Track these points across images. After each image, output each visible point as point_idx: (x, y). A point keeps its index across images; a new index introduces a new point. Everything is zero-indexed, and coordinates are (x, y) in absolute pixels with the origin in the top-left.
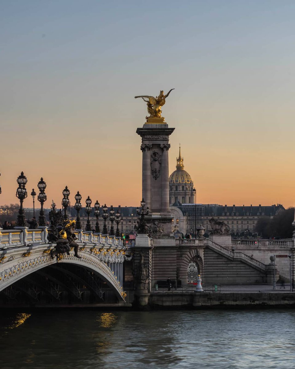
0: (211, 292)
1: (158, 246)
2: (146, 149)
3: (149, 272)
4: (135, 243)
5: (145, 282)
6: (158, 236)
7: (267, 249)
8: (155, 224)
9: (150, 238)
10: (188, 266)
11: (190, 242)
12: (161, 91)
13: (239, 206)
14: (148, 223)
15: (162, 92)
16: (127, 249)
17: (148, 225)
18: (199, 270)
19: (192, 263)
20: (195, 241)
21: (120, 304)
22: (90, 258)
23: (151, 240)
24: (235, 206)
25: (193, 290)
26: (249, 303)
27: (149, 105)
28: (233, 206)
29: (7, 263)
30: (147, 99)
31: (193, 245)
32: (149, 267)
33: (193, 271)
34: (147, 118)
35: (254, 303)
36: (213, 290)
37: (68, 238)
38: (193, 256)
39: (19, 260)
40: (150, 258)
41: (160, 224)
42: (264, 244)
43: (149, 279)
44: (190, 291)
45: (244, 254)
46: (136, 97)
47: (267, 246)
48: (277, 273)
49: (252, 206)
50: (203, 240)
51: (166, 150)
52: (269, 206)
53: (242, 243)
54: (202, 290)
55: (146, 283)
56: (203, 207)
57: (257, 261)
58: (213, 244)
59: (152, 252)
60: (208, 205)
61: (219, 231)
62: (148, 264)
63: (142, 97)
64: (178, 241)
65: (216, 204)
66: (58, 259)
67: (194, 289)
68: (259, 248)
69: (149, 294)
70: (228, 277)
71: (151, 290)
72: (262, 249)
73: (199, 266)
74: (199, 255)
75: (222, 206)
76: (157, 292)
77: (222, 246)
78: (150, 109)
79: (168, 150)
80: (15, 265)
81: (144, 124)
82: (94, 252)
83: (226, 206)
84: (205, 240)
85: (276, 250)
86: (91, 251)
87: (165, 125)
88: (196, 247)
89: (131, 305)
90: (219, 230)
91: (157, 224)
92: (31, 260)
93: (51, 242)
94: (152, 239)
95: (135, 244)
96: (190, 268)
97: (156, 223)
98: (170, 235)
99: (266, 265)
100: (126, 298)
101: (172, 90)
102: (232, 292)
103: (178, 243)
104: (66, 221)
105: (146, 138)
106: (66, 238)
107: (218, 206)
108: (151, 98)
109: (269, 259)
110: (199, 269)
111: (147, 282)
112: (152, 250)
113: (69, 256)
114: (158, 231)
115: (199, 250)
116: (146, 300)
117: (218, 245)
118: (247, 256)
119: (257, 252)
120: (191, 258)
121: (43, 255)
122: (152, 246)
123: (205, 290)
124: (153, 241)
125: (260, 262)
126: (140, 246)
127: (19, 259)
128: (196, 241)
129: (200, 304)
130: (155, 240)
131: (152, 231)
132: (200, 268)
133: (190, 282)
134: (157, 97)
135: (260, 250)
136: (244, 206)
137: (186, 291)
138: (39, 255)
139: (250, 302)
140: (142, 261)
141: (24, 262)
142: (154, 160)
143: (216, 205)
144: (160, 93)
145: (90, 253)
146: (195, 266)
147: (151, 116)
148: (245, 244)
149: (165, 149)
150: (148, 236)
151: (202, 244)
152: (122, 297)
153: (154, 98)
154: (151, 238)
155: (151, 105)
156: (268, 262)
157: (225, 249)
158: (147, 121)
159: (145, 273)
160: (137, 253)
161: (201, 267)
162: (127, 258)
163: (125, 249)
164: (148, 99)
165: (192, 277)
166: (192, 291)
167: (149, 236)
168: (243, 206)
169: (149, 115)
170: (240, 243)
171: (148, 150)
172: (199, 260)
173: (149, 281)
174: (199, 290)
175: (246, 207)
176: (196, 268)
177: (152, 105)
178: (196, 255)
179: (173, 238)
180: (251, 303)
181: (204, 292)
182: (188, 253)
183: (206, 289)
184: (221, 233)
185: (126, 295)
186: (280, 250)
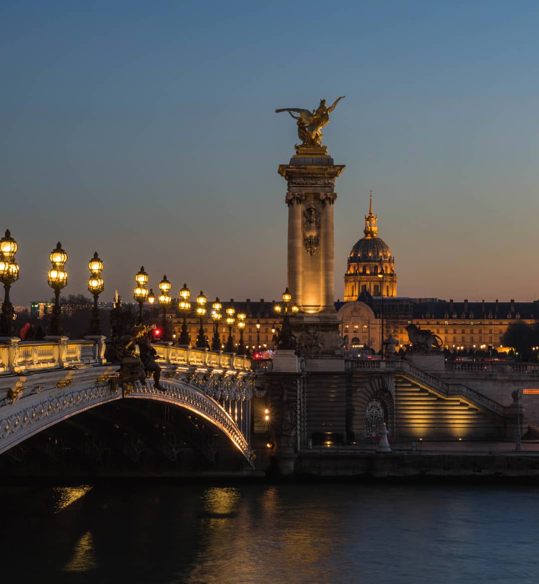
0: (405, 454)
1: (314, 371)
2: (295, 202)
3: (297, 417)
4: (272, 366)
5: (289, 434)
6: (313, 354)
7: (507, 378)
8: (309, 333)
9: (298, 357)
10: (368, 408)
11: (371, 365)
12: (322, 99)
13: (476, 302)
14: (297, 331)
15: (323, 102)
16: (259, 376)
17: (296, 335)
18: (387, 414)
19: (375, 403)
20: (379, 364)
21: (245, 473)
22: (186, 391)
23: (302, 361)
24: (469, 302)
25: (374, 450)
26: (470, 472)
27: (301, 126)
28: (463, 301)
29: (29, 397)
30: (297, 115)
31: (377, 370)
32: (297, 407)
33: (375, 417)
34: (297, 147)
35: (480, 473)
36: (408, 450)
37: (141, 355)
38: (375, 390)
39: (50, 393)
40: (299, 392)
41: (317, 332)
42: (503, 369)
43: (297, 428)
44: (368, 452)
45: (465, 387)
46: (278, 111)
47: (507, 373)
48: (524, 421)
49: (499, 302)
50: (395, 361)
51: (330, 204)
52: (529, 302)
53: (464, 367)
54: (389, 450)
55: (290, 436)
56: (411, 303)
57: (488, 399)
58: (411, 369)
59: (304, 383)
60: (420, 299)
61: (423, 346)
62: (295, 403)
63: (289, 110)
64: (350, 363)
65: (435, 297)
66: (125, 392)
67: (376, 447)
68: (493, 378)
69: (296, 456)
70: (438, 427)
71: (301, 448)
72: (499, 378)
73: (386, 407)
74: (387, 388)
75: (445, 301)
76: (311, 451)
77: (428, 372)
78: (302, 131)
79: (333, 203)
80: (44, 401)
81: (292, 157)
82: (195, 380)
83: (451, 301)
84: (397, 362)
85: (523, 381)
86: (189, 379)
87: (329, 160)
88: (382, 373)
89: (264, 474)
90: (423, 344)
91: (313, 333)
92: (73, 392)
93: (110, 363)
94: (303, 358)
95: (272, 368)
96: (371, 411)
97: (311, 331)
98: (334, 352)
99: (505, 408)
100: (255, 461)
101: (342, 99)
102: (442, 454)
103: (350, 366)
104: (139, 326)
105: (295, 183)
106: (139, 355)
107: (437, 301)
108: (304, 113)
109: (511, 396)
110: (386, 412)
111: (293, 434)
112: (303, 378)
113: (145, 386)
114: (314, 346)
115: (386, 379)
116: (291, 465)
117: (420, 371)
118: (471, 390)
119: (490, 384)
120: (372, 393)
121: (97, 385)
122: (303, 370)
123: (395, 450)
124: (305, 364)
125: (494, 402)
126: (282, 371)
127: (51, 391)
128: (381, 363)
129: (385, 474)
130: (309, 361)
131: (303, 345)
132: (388, 410)
133: (371, 435)
134: (314, 110)
135: (495, 380)
136: (485, 302)
137: (360, 451)
138: (89, 385)
139: (474, 471)
140: (285, 398)
141: (61, 396)
142: (308, 221)
143: (433, 299)
144: (321, 103)
145: (186, 383)
146: (380, 408)
147: (304, 143)
148: (469, 369)
149: (327, 202)
150: (295, 353)
151: (392, 369)
152: (248, 459)
153: (309, 112)
154: (301, 357)
155: (303, 124)
156: (508, 401)
157: (433, 378)
158: (297, 152)
159: (289, 418)
160: (276, 383)
161: (390, 408)
162: (257, 392)
163: (255, 376)
164: (299, 114)
165: (374, 426)
166: (371, 450)
167: (298, 354)
168: (482, 302)
169: (300, 142)
170: (460, 367)
171: (298, 204)
172: (387, 397)
173: (297, 433)
174: (383, 450)
175: (487, 303)
176: (381, 411)
177: (306, 125)
178: (381, 388)
179: (340, 358)
180: (475, 473)
181: (393, 452)
182: (368, 385)
183: (396, 448)
184: (427, 349)
185: (255, 456)
186: (530, 381)
